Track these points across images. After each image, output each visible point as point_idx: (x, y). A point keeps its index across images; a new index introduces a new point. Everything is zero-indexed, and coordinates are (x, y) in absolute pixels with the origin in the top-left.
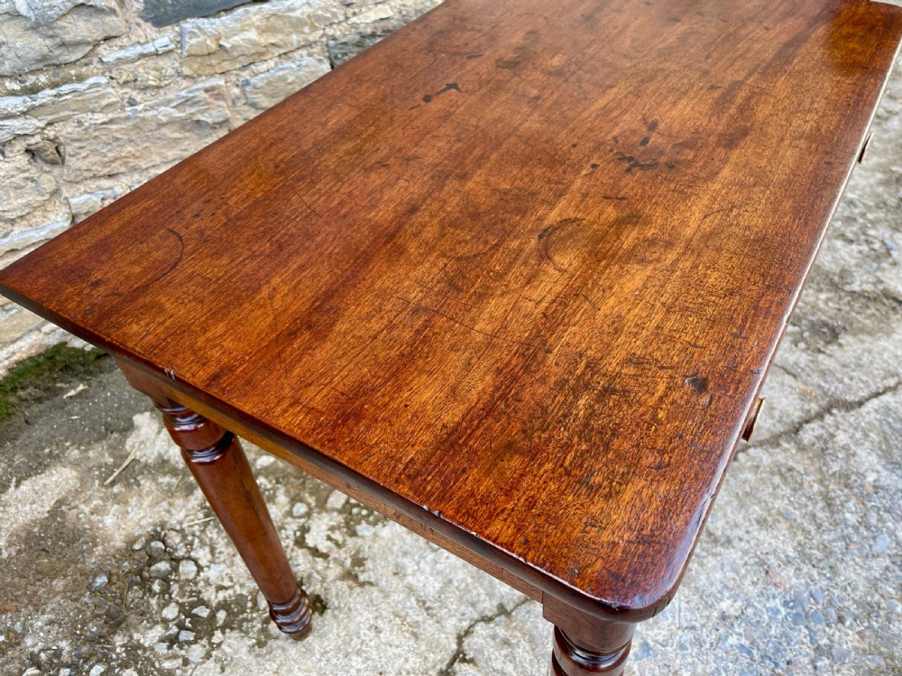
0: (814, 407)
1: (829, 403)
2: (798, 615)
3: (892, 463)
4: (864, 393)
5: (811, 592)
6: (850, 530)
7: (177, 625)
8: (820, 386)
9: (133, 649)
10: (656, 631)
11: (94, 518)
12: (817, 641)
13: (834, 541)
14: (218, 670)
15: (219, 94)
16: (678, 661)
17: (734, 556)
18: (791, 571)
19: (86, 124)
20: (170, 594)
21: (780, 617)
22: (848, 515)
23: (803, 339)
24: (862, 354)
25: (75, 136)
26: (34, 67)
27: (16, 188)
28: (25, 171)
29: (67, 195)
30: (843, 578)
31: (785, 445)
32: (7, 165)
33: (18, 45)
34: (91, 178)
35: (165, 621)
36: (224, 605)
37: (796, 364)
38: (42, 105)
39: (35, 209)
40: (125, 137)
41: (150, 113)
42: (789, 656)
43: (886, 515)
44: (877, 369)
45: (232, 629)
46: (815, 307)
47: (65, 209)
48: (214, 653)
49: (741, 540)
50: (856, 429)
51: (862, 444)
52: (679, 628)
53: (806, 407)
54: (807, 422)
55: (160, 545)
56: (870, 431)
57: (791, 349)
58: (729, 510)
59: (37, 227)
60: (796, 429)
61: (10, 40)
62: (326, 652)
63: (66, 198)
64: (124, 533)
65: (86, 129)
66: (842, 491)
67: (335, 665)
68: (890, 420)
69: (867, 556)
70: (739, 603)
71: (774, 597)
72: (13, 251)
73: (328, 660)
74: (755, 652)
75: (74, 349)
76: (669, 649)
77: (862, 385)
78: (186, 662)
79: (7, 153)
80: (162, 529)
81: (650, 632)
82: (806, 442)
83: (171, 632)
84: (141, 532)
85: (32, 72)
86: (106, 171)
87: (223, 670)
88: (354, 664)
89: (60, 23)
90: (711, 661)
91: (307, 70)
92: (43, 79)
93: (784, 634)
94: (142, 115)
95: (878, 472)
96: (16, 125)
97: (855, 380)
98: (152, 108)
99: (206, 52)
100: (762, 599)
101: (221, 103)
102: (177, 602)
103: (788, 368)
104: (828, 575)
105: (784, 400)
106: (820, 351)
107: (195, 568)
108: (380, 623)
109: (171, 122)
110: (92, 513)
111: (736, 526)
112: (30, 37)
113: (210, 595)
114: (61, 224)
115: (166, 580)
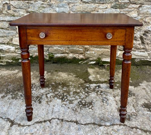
9: (17, 93)
78: (20, 98)
108: (44, 109)
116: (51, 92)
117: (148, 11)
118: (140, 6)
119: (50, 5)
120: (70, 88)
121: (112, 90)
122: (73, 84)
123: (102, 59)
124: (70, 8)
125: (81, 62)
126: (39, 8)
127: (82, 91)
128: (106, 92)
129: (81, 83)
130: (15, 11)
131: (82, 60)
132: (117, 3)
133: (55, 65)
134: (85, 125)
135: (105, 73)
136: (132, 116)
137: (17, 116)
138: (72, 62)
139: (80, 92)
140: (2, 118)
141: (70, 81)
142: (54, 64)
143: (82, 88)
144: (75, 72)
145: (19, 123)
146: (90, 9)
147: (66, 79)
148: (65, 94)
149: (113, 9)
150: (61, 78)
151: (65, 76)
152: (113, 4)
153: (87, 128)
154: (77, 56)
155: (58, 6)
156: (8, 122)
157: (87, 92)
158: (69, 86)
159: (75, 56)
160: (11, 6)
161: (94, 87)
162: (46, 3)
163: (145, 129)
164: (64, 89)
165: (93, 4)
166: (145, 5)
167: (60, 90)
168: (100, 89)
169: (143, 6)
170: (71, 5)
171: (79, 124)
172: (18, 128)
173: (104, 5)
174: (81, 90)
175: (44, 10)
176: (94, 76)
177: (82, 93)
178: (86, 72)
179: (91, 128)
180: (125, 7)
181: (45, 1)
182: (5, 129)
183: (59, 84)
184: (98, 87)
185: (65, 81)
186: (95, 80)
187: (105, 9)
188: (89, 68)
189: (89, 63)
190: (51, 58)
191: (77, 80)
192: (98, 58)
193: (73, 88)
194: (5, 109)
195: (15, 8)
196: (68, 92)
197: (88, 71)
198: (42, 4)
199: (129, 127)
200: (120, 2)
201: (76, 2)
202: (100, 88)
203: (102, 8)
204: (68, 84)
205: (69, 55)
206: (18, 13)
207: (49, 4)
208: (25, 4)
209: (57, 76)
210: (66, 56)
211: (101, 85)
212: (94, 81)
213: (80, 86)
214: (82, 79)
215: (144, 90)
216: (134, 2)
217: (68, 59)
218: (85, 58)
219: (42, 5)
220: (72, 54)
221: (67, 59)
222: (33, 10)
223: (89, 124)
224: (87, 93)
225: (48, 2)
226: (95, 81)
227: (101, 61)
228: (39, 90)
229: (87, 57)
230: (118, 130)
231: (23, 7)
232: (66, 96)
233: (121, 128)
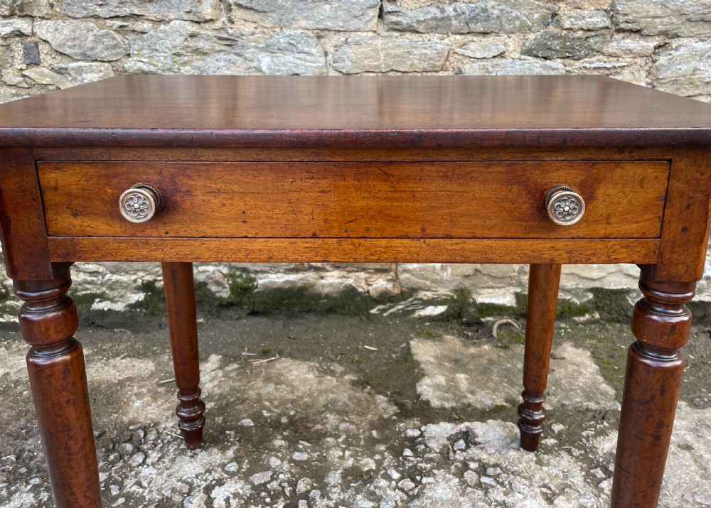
55: (142, 434)
80: (154, 426)
84: (143, 420)
113: (130, 483)
115: (121, 456)
116: (232, 475)
117: (696, 69)
118: (659, 47)
119: (230, 42)
120: (328, 449)
121: (532, 455)
122: (343, 426)
123: (475, 296)
124: (326, 54)
125: (381, 307)
126: (178, 54)
127: (386, 463)
128: (505, 470)
129: (381, 418)
130: (60, 71)
131: (385, 298)
132: (551, 28)
133: (262, 322)
135: (491, 362)
138: (340, 310)
139: (376, 472)
141: (330, 407)
142: (257, 319)
143: (388, 449)
144: (354, 361)
146: (424, 58)
147: (310, 395)
148: (302, 486)
149: (531, 59)
150: (283, 392)
151: (304, 381)
152: (531, 36)
154: (363, 284)
155: (268, 46)
157: (412, 474)
158: (325, 435)
159: (350, 281)
160: (43, 48)
161: (447, 442)
162: (209, 33)
164: (297, 456)
165: (435, 37)
166: (685, 41)
167: (279, 462)
168: (473, 451)
169: (675, 43)
170: (331, 41)
173: (491, 38)
174: (384, 458)
175: (200, 64)
176: (441, 379)
177: (388, 478)
178: (406, 361)
180: (592, 52)
181: (206, 21)
183: (276, 426)
184: (461, 444)
185: (307, 406)
186: (448, 400)
187: (497, 61)
188: (419, 335)
189: (416, 314)
190: (243, 291)
191: (359, 401)
192: (455, 291)
193: (343, 451)
195: (59, 58)
196: (317, 474)
197: (414, 350)
198: (192, 36)
200: (567, 24)
201: (353, 24)
202: (475, 444)
203: (478, 55)
204: (319, 427)
205: (322, 278)
206: (75, 79)
207: (225, 35)
208: (107, 34)
209: (268, 380)
210: (312, 281)
211: (478, 428)
212: (444, 409)
213: (374, 433)
214: (386, 395)
215: (688, 454)
216: (634, 26)
217: (319, 295)
218: (397, 291)
219: (193, 43)
220: (336, 273)
221: (318, 297)
222: (150, 64)
224: (413, 480)
225: (218, 24)
226: (447, 405)
227: (469, 305)
228: (173, 460)
229: (410, 285)
231: (100, 51)
232: (305, 495)
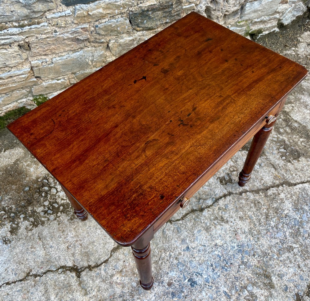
0: (277, 182)
1: (284, 182)
2: (241, 250)
3: (296, 209)
4: (298, 181)
5: (248, 244)
6: (270, 228)
7: (48, 208)
8: (283, 175)
9: (34, 212)
10: (193, 244)
11: (27, 167)
12: (243, 260)
13: (263, 230)
14: (58, 224)
15: (86, 30)
16: (196, 255)
17: (227, 227)
18: (244, 236)
19: (39, 38)
20: (47, 198)
21: (234, 249)
22: (272, 223)
23: (286, 156)
24: (305, 166)
25: (35, 42)
26: (23, 19)
27: (14, 57)
28: (17, 52)
29: (30, 60)
30: (260, 242)
31: (261, 194)
32: (11, 50)
33: (18, 11)
34: (39, 55)
35: (44, 206)
36: (63, 205)
37: (278, 164)
38: (25, 32)
39: (19, 64)
40: (52, 43)
41: (61, 35)
42: (232, 262)
43: (285, 226)
44: (308, 173)
45: (64, 213)
46: (296, 143)
47: (30, 65)
48: (57, 219)
49: (231, 222)
50: (289, 193)
51: (288, 199)
52: (200, 245)
53: (275, 182)
54: (272, 187)
55: (46, 181)
56: (294, 195)
57: (279, 158)
58: (232, 211)
59: (19, 70)
60: (267, 189)
61: (16, 10)
62: (90, 226)
63: (30, 61)
64: (36, 175)
65: (39, 40)
66: (273, 214)
67: (92, 231)
68: (303, 193)
69: (272, 238)
70: (223, 242)
71: (235, 243)
72: (11, 77)
73: (90, 229)
74: (222, 258)
75: (27, 109)
76: (195, 250)
77: (299, 178)
78: (49, 219)
79: (12, 46)
80: (48, 176)
81: (191, 244)
82: (269, 194)
83: (45, 209)
84: (41, 175)
85: (22, 20)
86: (44, 53)
87: (59, 224)
88: (98, 232)
89: (33, 5)
90: (207, 257)
91: (120, 22)
92: (26, 22)
93: (234, 255)
94: (58, 36)
95: (289, 210)
96: (15, 37)
97: (298, 176)
98: (62, 34)
99: (83, 16)
100: (231, 243)
101: (87, 33)
102: (49, 201)
103: (275, 165)
104: (256, 240)
105: (268, 177)
106: (290, 162)
107: (56, 191)
109: (68, 39)
110: (27, 166)
111: (232, 217)
112: (23, 9)
113: (59, 200)
114: (27, 70)
115: (46, 193)
134: (182, 219)
136: (232, 173)
137: (73, 255)
140: (52, 271)
145: (86, 264)
153: (188, 223)
156: (68, 272)
163: (255, 188)
171: (173, 221)
172: (93, 273)
179: (193, 221)
182: (74, 287)
194: (41, 253)
199: (236, 194)
223: (187, 214)
230: (226, 206)
233: (228, 200)
